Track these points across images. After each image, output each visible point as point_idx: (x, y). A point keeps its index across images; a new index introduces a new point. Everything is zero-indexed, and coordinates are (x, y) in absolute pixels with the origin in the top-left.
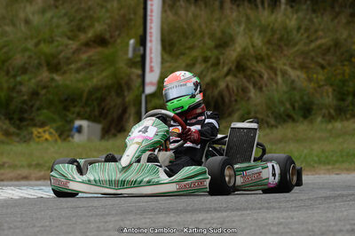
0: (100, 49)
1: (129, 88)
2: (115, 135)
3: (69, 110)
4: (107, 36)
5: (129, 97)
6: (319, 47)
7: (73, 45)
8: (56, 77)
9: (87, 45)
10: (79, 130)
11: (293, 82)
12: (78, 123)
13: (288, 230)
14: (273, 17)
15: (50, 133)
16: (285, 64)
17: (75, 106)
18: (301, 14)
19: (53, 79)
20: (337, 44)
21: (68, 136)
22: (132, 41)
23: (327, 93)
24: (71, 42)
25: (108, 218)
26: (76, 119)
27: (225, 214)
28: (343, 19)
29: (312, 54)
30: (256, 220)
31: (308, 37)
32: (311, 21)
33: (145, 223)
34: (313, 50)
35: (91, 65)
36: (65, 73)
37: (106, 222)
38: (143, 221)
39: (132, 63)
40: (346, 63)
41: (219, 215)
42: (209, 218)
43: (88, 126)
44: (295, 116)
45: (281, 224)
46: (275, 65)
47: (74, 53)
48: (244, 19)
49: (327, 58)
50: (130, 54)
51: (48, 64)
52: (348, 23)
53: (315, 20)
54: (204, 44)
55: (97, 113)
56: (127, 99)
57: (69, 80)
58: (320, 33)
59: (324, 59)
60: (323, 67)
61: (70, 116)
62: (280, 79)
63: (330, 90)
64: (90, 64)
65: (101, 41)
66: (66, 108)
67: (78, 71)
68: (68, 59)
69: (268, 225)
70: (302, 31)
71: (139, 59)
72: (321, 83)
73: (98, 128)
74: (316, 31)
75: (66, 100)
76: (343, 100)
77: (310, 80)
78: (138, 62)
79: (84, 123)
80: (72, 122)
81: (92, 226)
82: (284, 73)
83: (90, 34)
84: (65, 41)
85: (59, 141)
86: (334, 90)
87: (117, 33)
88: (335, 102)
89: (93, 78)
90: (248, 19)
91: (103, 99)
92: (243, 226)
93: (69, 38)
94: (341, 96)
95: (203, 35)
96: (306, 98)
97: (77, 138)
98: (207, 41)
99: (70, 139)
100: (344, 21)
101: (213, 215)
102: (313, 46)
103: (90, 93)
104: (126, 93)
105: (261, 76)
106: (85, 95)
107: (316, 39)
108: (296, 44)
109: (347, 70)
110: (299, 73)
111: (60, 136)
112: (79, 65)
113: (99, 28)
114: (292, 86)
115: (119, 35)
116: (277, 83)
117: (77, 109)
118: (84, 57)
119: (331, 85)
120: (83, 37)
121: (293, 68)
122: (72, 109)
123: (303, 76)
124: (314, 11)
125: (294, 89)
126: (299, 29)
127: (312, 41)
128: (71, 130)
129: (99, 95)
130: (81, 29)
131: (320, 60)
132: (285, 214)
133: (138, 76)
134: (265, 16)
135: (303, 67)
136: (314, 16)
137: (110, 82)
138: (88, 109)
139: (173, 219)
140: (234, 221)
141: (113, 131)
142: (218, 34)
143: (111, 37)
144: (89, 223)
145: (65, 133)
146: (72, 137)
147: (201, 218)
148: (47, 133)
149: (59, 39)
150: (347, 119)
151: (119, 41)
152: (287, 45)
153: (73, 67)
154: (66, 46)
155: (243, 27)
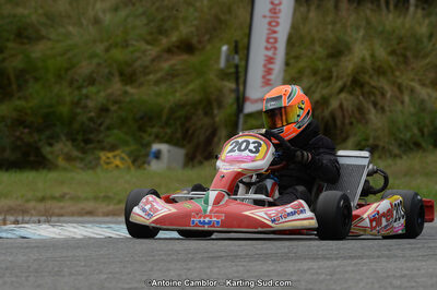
0: (185, 57)
1: (220, 106)
2: (201, 163)
3: (145, 131)
4: (194, 41)
5: (220, 116)
7: (153, 51)
8: (129, 89)
9: (169, 51)
10: (158, 155)
11: (422, 102)
12: (156, 147)
13: (414, 284)
14: (400, 21)
15: (122, 159)
16: (413, 80)
17: (153, 126)
18: (434, 19)
19: (126, 93)
21: (144, 163)
22: (225, 48)
24: (149, 47)
25: (192, 265)
26: (154, 142)
27: (336, 262)
30: (375, 271)
33: (238, 272)
35: (174, 76)
36: (141, 85)
37: (189, 270)
38: (235, 269)
39: (224, 75)
41: (328, 263)
42: (316, 267)
43: (169, 151)
44: (424, 145)
45: (404, 276)
46: (399, 81)
47: (153, 60)
48: (364, 23)
50: (222, 63)
51: (121, 74)
54: (314, 52)
55: (179, 135)
56: (217, 119)
57: (146, 94)
61: (147, 138)
62: (406, 99)
64: (172, 75)
65: (187, 47)
66: (141, 129)
67: (157, 83)
68: (146, 67)
69: (388, 277)
70: (434, 39)
71: (233, 70)
73: (180, 153)
75: (142, 118)
78: (231, 74)
79: (164, 147)
80: (148, 145)
82: (412, 91)
83: (174, 38)
84: (143, 46)
85: (133, 168)
87: (207, 37)
89: (175, 91)
90: (369, 23)
91: (188, 118)
92: (358, 277)
93: (148, 43)
95: (313, 42)
97: (155, 165)
98: (317, 48)
99: (146, 166)
101: (321, 263)
103: (172, 111)
104: (216, 112)
105: (383, 95)
106: (166, 111)
108: (426, 56)
110: (429, 91)
111: (134, 162)
112: (159, 75)
113: (185, 30)
114: (421, 106)
115: (209, 41)
116: (402, 102)
117: (155, 130)
118: (166, 66)
120: (165, 41)
121: (423, 85)
122: (149, 130)
125: (423, 110)
126: (431, 36)
128: (147, 155)
129: (182, 113)
130: (162, 31)
132: (408, 264)
133: (232, 91)
134: (390, 20)
135: (435, 84)
137: (197, 97)
138: (169, 131)
139: (272, 268)
140: (346, 272)
141: (199, 157)
143: (200, 42)
145: (140, 159)
146: (149, 163)
147: (306, 267)
148: (118, 158)
149: (134, 43)
151: (209, 47)
152: (416, 57)
153: (151, 77)
154: (144, 52)
155: (362, 33)
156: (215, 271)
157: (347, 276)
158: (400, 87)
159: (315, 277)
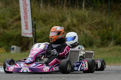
0: (20, 22)
2: (25, 51)
3: (10, 42)
6: (95, 22)
7: (12, 20)
8: (5, 31)
9: (16, 20)
10: (13, 49)
11: (86, 34)
12: (13, 47)
14: (80, 12)
15: (3, 50)
16: (84, 28)
17: (12, 41)
18: (89, 11)
19: (4, 32)
20: (102, 22)
21: (9, 51)
23: (98, 38)
24: (11, 19)
26: (12, 45)
28: (104, 13)
29: (93, 25)
31: (92, 19)
32: (93, 13)
34: (93, 24)
36: (8, 29)
40: (105, 28)
43: (16, 48)
44: (87, 46)
46: (80, 28)
47: (12, 23)
48: (70, 12)
49: (98, 26)
51: (3, 26)
52: (106, 14)
53: (94, 13)
54: (56, 21)
55: (19, 43)
57: (10, 32)
58: (96, 18)
59: (97, 27)
60: (97, 29)
61: (10, 44)
63: (99, 37)
64: (17, 27)
66: (9, 42)
67: (13, 29)
68: (10, 25)
70: (90, 17)
72: (96, 35)
73: (19, 48)
74: (95, 17)
75: (9, 39)
76: (103, 41)
77: (92, 33)
79: (15, 47)
80: (10, 46)
82: (83, 31)
83: (17, 17)
84: (9, 19)
85: (6, 53)
86: (100, 37)
88: (101, 41)
89: (18, 31)
90: (71, 12)
91: (21, 39)
93: (10, 18)
94: (103, 39)
95: (56, 18)
96: (91, 40)
97: (12, 52)
98: (57, 20)
99: (10, 52)
100: (104, 14)
102: (93, 22)
103: (17, 37)
106: (15, 37)
107: (95, 20)
108: (87, 21)
109: (105, 30)
110: (88, 31)
111: (6, 51)
112: (14, 27)
114: (86, 35)
116: (81, 34)
117: (12, 42)
118: (15, 24)
119: (100, 35)
120: (15, 18)
121: (86, 29)
123: (90, 32)
124: (94, 10)
126: (89, 16)
127: (93, 20)
128: (10, 49)
130: (14, 15)
131: (96, 27)
134: (77, 11)
135: (90, 29)
136: (94, 12)
138: (16, 42)
141: (25, 50)
142: (61, 18)
145: (8, 50)
146: (11, 51)
149: (6, 18)
150: (105, 47)
152: (85, 22)
153: (11, 27)
154: (9, 20)
155: (70, 15)
158: (80, 30)
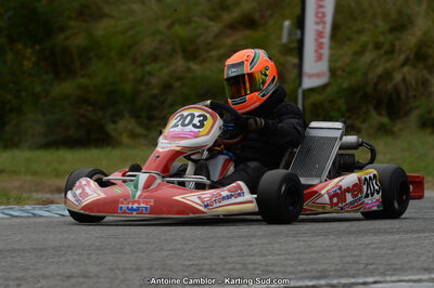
0: (248, 33)
4: (257, 16)
7: (215, 27)
8: (194, 66)
9: (232, 27)
19: (189, 69)
22: (287, 23)
24: (212, 23)
25: (253, 241)
27: (397, 237)
33: (299, 248)
36: (204, 61)
37: (251, 246)
38: (296, 244)
39: (287, 50)
41: (390, 237)
42: (378, 241)
47: (216, 36)
50: (285, 39)
51: (184, 50)
54: (376, 27)
57: (208, 70)
65: (249, 23)
68: (209, 43)
71: (295, 45)
78: (294, 48)
81: (233, 249)
83: (236, 14)
84: (206, 22)
87: (269, 12)
92: (419, 251)
93: (211, 19)
95: (375, 16)
98: (381, 23)
113: (247, 6)
115: (272, 15)
118: (228, 41)
120: (227, 18)
130: (224, 8)
133: (294, 66)
139: (334, 243)
140: (408, 246)
142: (394, 15)
143: (262, 17)
144: (230, 246)
147: (367, 242)
149: (197, 19)
151: (271, 22)
153: (214, 53)
154: (207, 28)
155: (424, 6)
156: (277, 246)
157: (408, 250)
159: (376, 251)
